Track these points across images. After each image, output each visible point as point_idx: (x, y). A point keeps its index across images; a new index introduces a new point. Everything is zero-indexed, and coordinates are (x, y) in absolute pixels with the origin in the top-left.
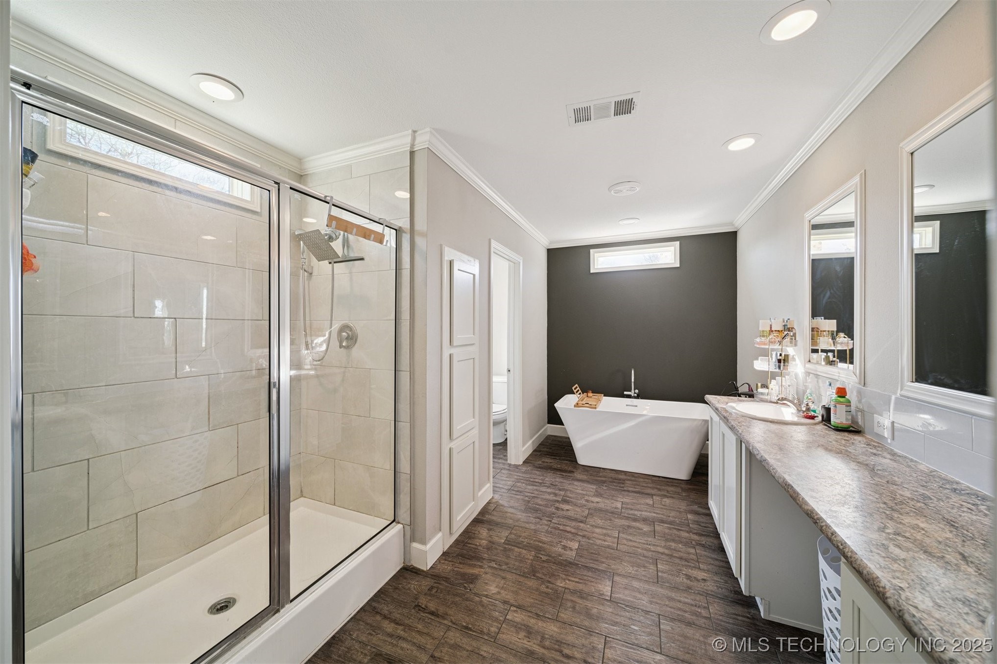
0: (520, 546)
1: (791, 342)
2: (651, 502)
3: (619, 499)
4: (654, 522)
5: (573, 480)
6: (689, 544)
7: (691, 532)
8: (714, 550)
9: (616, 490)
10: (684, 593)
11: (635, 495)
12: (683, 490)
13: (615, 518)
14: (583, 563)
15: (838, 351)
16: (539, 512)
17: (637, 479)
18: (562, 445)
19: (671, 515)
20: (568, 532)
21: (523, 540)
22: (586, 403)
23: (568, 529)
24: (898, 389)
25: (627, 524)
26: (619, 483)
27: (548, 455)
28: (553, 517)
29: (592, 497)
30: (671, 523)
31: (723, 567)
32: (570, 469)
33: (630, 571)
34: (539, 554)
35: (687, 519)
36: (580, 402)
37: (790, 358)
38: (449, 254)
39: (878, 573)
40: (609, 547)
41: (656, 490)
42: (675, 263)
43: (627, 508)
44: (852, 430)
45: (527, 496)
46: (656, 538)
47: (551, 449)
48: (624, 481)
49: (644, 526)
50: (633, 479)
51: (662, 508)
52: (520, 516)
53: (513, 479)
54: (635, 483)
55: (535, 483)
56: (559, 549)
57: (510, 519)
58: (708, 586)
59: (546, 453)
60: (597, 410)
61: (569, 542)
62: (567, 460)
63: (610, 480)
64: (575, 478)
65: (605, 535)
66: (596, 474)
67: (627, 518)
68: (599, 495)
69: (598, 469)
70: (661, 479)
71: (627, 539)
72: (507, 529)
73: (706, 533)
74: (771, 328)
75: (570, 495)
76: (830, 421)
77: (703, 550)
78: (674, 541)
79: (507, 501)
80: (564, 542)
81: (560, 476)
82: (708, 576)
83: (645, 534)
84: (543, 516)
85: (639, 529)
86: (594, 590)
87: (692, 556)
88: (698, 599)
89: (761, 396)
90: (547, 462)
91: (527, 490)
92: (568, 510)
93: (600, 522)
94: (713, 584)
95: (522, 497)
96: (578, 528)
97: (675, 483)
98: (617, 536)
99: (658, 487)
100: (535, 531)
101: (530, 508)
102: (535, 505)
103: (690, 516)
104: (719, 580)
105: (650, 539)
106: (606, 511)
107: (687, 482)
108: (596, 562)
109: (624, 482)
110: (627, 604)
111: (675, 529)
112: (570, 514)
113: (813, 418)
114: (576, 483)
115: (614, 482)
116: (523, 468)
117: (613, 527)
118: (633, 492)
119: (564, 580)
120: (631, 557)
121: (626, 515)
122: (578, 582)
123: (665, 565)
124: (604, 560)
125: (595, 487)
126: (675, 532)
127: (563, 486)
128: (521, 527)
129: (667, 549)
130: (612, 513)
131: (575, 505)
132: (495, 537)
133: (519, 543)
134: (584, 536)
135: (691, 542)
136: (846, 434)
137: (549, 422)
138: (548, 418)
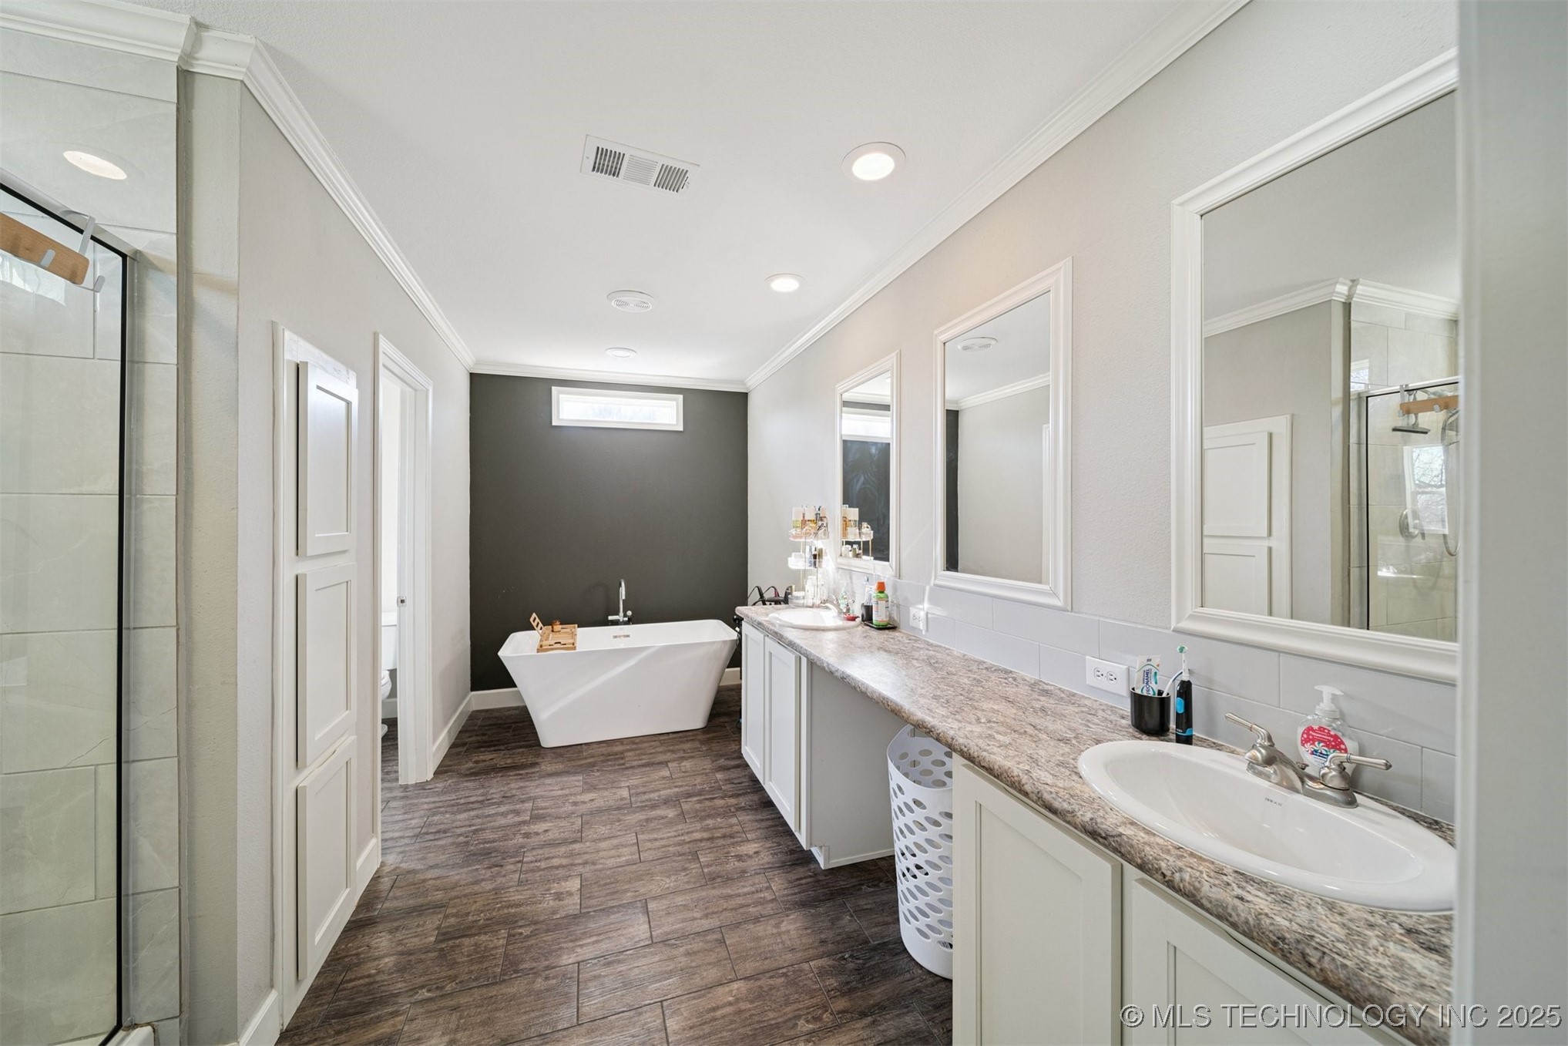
0: (473, 931)
1: (825, 534)
2: (667, 774)
3: (623, 784)
4: (679, 800)
5: (540, 777)
6: (728, 813)
7: (726, 796)
8: (756, 809)
9: (615, 771)
10: (741, 882)
11: (644, 769)
12: (702, 742)
13: (625, 815)
14: (596, 906)
15: (864, 542)
16: (493, 855)
17: (640, 746)
18: (505, 724)
19: (696, 782)
20: (557, 868)
21: (475, 918)
22: (556, 643)
23: (556, 862)
24: (931, 578)
25: (645, 817)
26: (616, 759)
27: (482, 747)
28: (524, 852)
29: (581, 794)
30: (700, 793)
31: (770, 827)
32: (531, 760)
33: (668, 885)
34: (514, 928)
35: (717, 781)
36: (544, 643)
37: (824, 551)
38: (295, 348)
39: (1008, 764)
40: (629, 864)
41: (669, 754)
42: (677, 424)
43: (638, 794)
44: (889, 627)
45: (461, 835)
46: (688, 821)
47: (484, 735)
48: (622, 753)
49: (668, 811)
50: (634, 746)
51: (683, 777)
52: (457, 877)
53: (422, 812)
54: (638, 752)
55: (471, 806)
56: (550, 903)
57: (438, 890)
58: (763, 859)
59: (477, 745)
60: (577, 651)
61: (563, 884)
62: (521, 747)
63: (602, 758)
64: (544, 773)
65: (617, 847)
66: (575, 756)
67: (642, 808)
68: (593, 788)
69: (579, 747)
70: (671, 736)
71: (650, 841)
72: (434, 913)
73: (742, 791)
74: (804, 517)
75: (543, 805)
76: (872, 620)
77: (745, 814)
78: (709, 816)
79: (418, 860)
80: (555, 888)
81: (516, 777)
82: (760, 845)
83: (671, 823)
84: (504, 859)
85: (663, 818)
86: (624, 941)
87: (736, 828)
88: (757, 881)
89: (798, 601)
90: (485, 761)
91: (458, 824)
92: (546, 831)
93: (604, 830)
94: (767, 854)
95: (450, 840)
96: (572, 855)
97: (690, 736)
98: (636, 841)
99: (671, 748)
100: (496, 891)
101: (475, 855)
102: (482, 846)
103: (719, 776)
104: (772, 845)
105: (680, 827)
106: (609, 809)
107: (704, 730)
108: (615, 897)
109: (622, 756)
110: (676, 936)
111: (707, 799)
112: (552, 837)
113: (853, 619)
114: (548, 781)
115: (609, 760)
116: (438, 785)
117: (626, 831)
118: (639, 766)
119: (573, 950)
120: (663, 863)
121: (640, 805)
122: (597, 942)
123: (708, 855)
124: (627, 887)
125: (581, 778)
126: (708, 803)
127: (527, 794)
128: (465, 896)
129: (704, 831)
130: (619, 808)
131: (556, 818)
132: (413, 940)
133: (470, 928)
134: (585, 863)
135: (730, 810)
136: (887, 632)
137: (473, 689)
138: (472, 680)
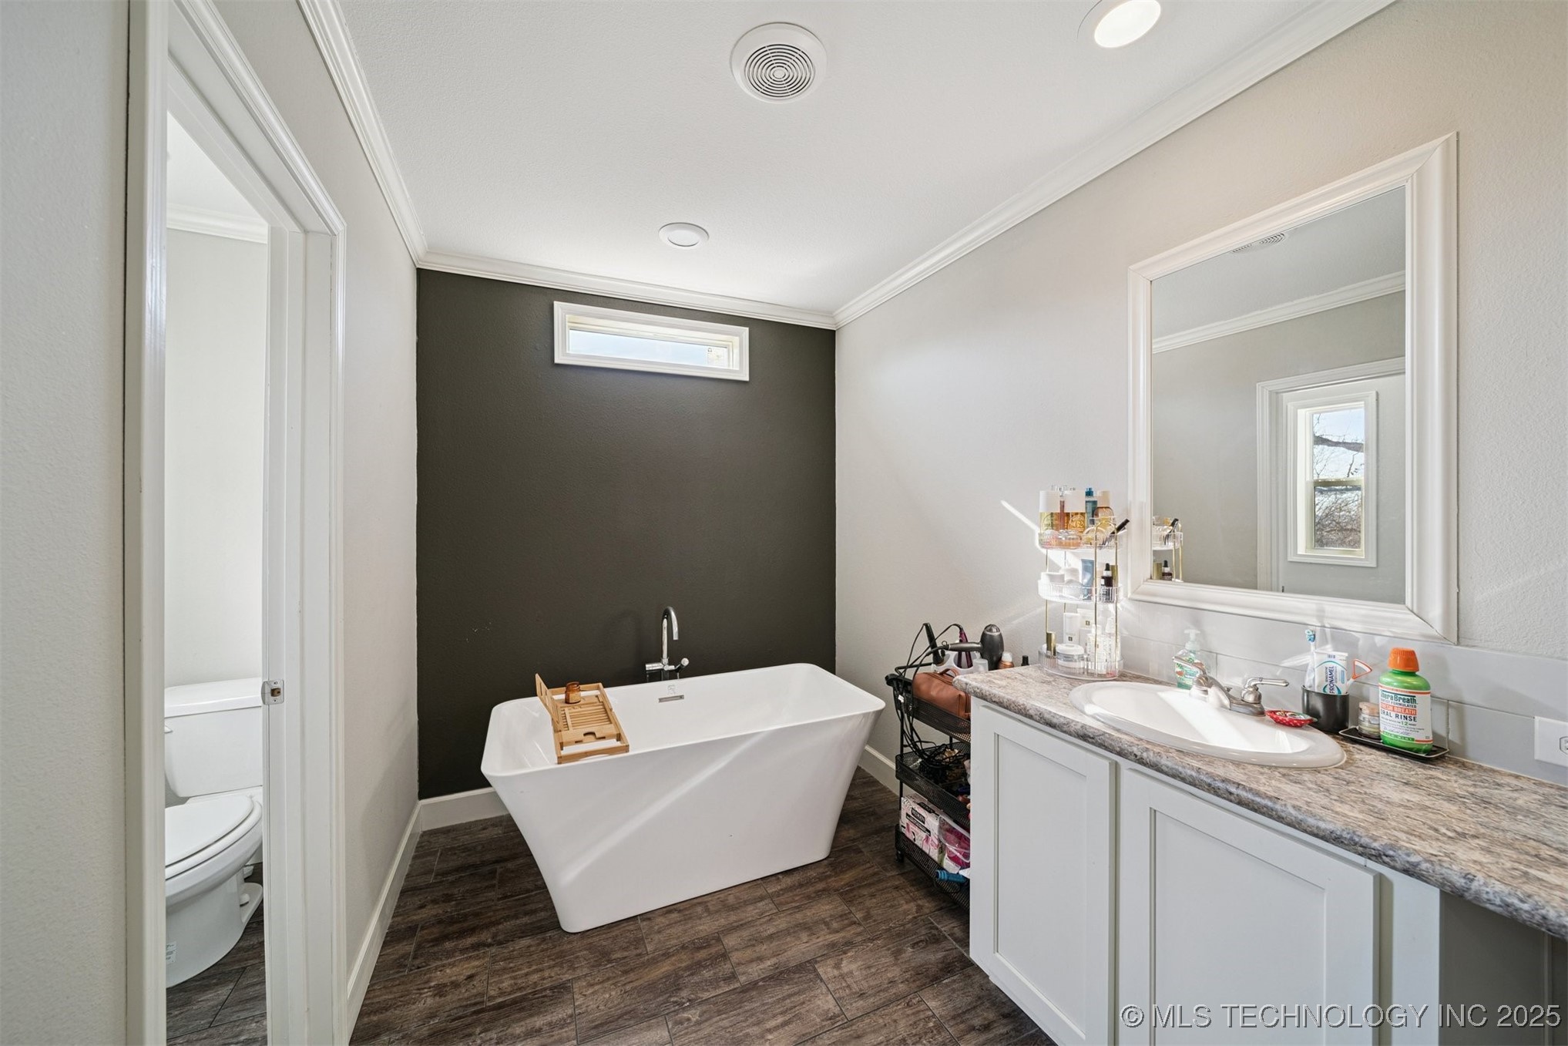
18: (484, 864)
19: (902, 1032)
22: (586, 735)
36: (564, 736)
42: (740, 370)
47: (447, 898)
60: (631, 753)
62: (522, 932)
70: (784, 882)
74: (1063, 507)
97: (815, 880)
103: (931, 1002)
137: (423, 794)
138: (420, 780)
